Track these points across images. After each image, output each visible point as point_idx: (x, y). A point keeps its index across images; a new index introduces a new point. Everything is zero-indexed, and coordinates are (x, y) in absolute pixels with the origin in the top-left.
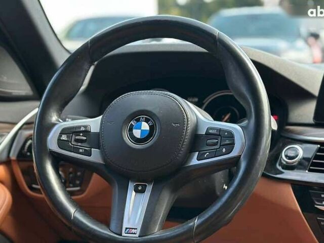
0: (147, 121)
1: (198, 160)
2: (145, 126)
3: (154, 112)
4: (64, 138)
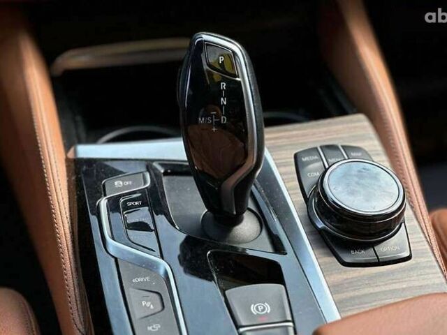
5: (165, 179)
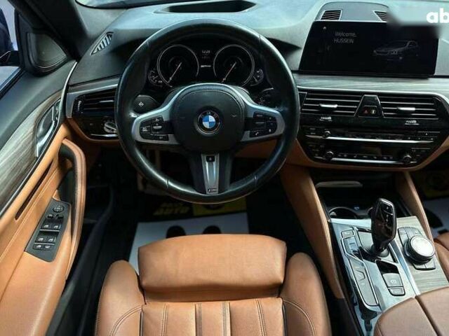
0: (212, 115)
1: (251, 136)
2: (212, 119)
3: (217, 107)
4: (145, 130)
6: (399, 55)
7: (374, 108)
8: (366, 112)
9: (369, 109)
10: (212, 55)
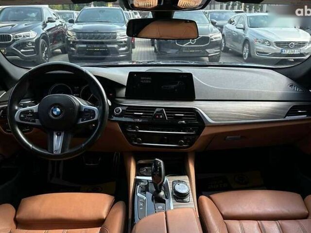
0: (59, 108)
1: (82, 121)
2: (58, 110)
4: (22, 116)
5: (150, 184)
6: (175, 88)
7: (162, 115)
8: (157, 117)
9: (159, 116)
10: (80, 90)
